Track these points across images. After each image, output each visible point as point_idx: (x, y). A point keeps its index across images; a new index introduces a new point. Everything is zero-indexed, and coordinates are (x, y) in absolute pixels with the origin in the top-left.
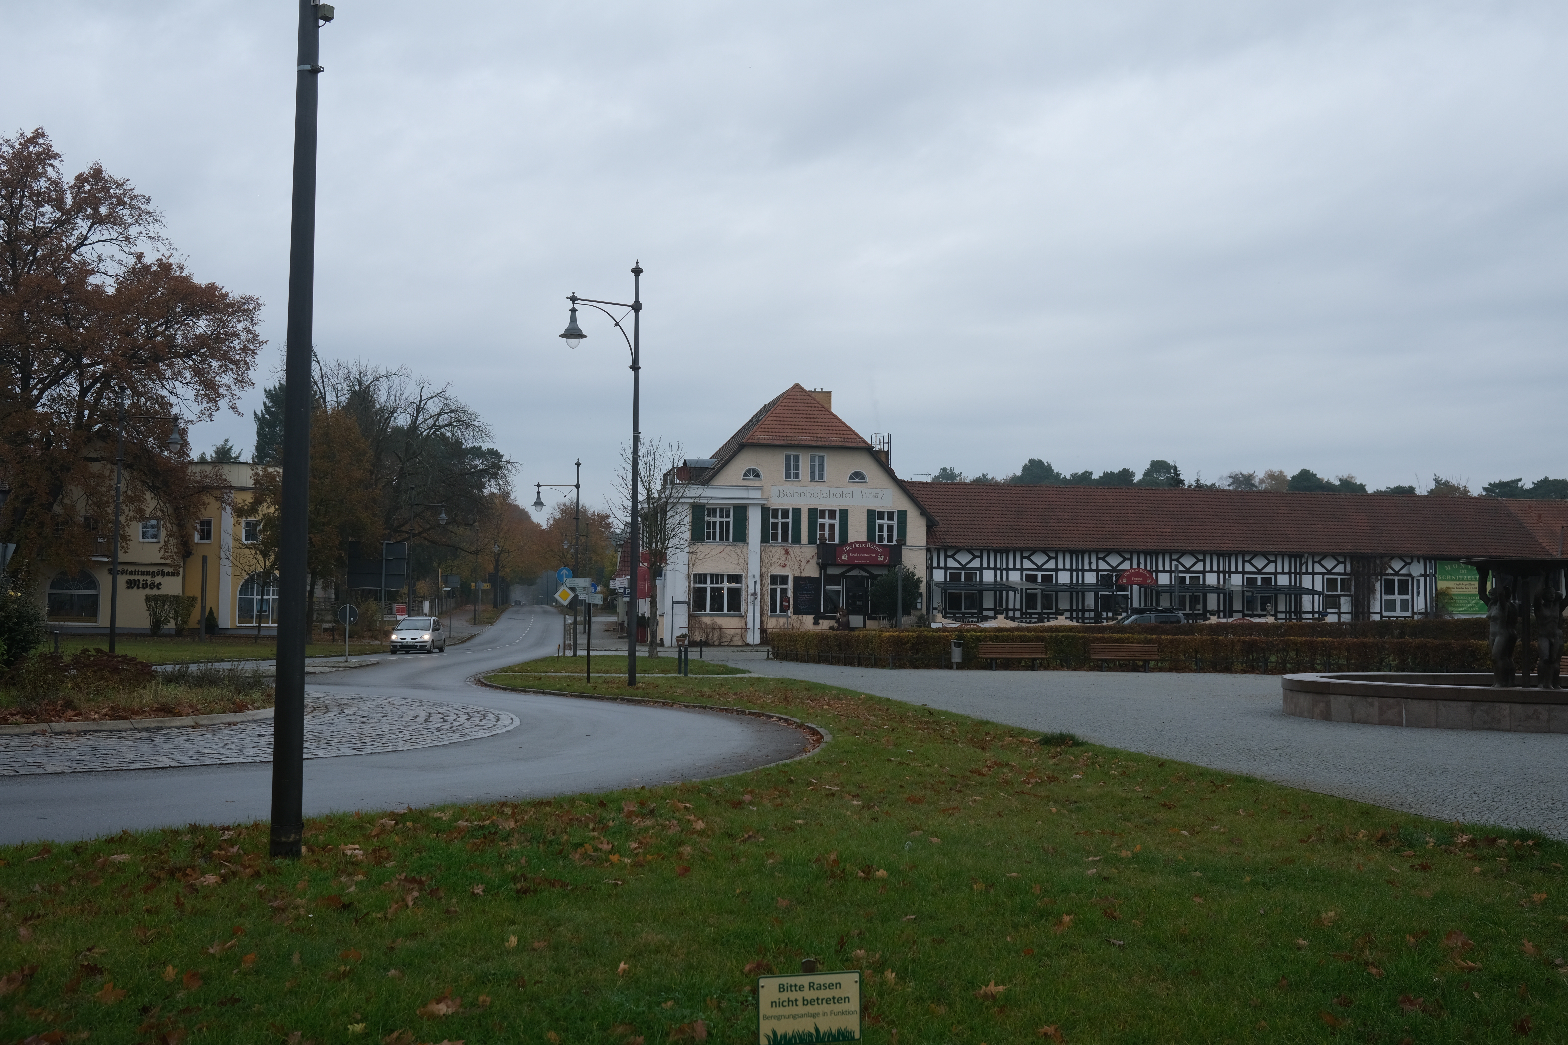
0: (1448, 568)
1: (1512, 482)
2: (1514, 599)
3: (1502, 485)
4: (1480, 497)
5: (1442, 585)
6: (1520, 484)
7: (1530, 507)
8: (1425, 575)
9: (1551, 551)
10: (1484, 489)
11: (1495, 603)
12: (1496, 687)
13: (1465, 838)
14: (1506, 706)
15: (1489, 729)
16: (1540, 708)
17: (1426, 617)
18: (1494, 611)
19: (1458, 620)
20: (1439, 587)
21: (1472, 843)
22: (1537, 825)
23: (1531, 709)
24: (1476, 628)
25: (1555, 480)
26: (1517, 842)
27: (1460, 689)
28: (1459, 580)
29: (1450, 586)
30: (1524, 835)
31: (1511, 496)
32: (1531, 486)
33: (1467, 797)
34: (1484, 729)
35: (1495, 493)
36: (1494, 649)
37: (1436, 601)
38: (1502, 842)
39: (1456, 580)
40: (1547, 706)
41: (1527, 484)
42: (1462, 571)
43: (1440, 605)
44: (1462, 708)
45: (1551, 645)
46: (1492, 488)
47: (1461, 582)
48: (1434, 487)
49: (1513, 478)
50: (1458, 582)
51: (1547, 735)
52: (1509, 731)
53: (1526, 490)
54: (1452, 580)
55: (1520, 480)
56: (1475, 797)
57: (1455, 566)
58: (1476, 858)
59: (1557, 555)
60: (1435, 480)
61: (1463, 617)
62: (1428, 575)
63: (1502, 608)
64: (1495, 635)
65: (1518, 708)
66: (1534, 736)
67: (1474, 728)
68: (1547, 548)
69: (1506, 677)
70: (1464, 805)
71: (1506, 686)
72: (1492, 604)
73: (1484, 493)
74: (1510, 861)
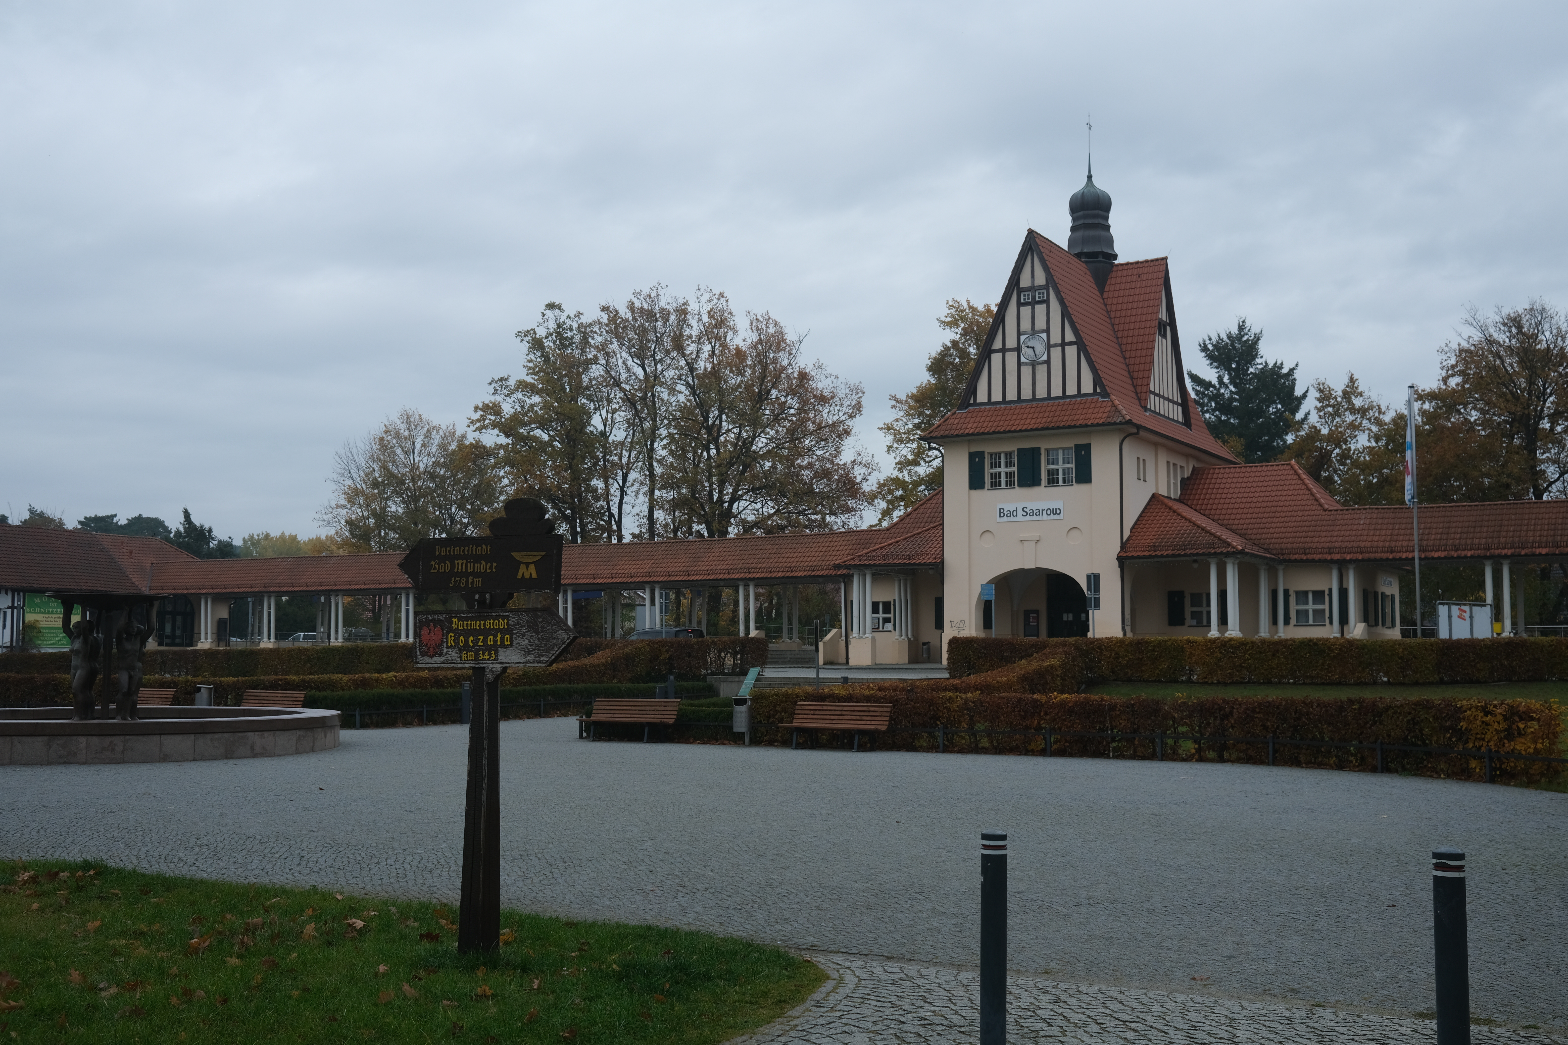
0: (37, 600)
1: (108, 517)
2: (98, 633)
3: (97, 520)
4: (74, 531)
5: (30, 617)
6: (115, 520)
7: (122, 543)
8: (12, 608)
9: (140, 586)
10: (80, 522)
11: (78, 637)
12: (75, 721)
13: (26, 876)
14: (83, 739)
15: (65, 763)
16: (117, 740)
17: (12, 650)
18: (77, 645)
19: (44, 654)
20: (27, 620)
21: (34, 880)
22: (101, 854)
23: (108, 740)
24: (60, 661)
25: (148, 518)
26: (80, 873)
27: (37, 724)
28: (48, 612)
29: (39, 619)
30: (87, 865)
31: (106, 531)
32: (126, 522)
33: (34, 833)
34: (60, 763)
35: (90, 527)
36: (75, 683)
37: (23, 634)
38: (64, 875)
39: (45, 613)
40: (122, 738)
41: (122, 520)
42: (52, 604)
43: (27, 639)
44: (39, 743)
45: (131, 677)
46: (87, 522)
47: (50, 616)
48: (28, 517)
49: (109, 514)
50: (47, 615)
51: (121, 766)
52: (85, 764)
53: (121, 526)
54: (41, 612)
55: (115, 516)
56: (42, 833)
57: (45, 599)
58: (36, 895)
59: (146, 591)
60: (30, 510)
61: (50, 651)
62: (16, 608)
63: (85, 642)
64: (76, 668)
65: (95, 740)
66: (108, 767)
67: (49, 763)
68: (137, 583)
69: (86, 710)
70: (30, 841)
71: (86, 719)
72: (75, 637)
73: (79, 527)
74: (71, 893)
